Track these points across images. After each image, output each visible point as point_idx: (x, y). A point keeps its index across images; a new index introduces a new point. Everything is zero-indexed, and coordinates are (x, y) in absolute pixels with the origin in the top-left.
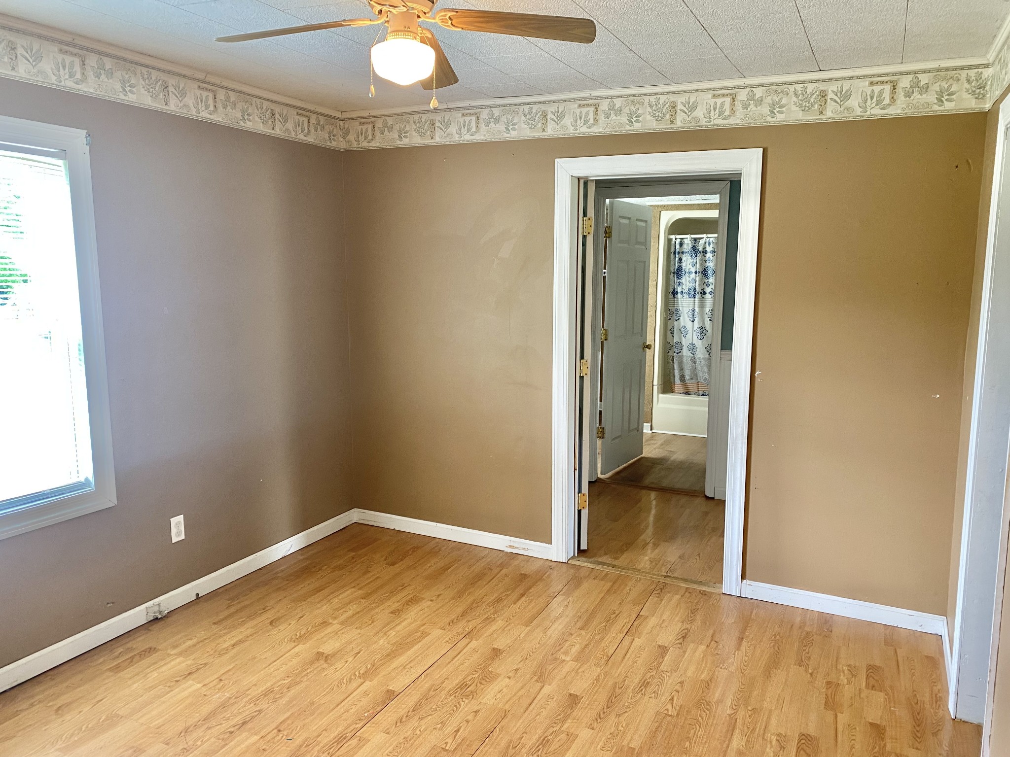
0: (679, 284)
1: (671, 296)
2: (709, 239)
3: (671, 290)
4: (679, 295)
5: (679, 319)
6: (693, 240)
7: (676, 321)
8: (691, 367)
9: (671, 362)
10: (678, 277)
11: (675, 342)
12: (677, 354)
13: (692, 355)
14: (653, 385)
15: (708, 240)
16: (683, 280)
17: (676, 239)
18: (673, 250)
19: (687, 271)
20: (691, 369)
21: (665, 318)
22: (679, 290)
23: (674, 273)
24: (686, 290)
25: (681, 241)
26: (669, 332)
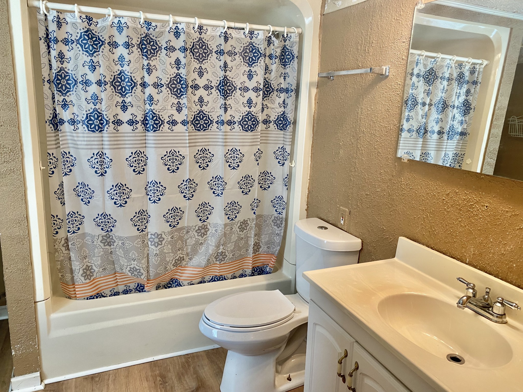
0: (65, 105)
1: (49, 128)
2: (118, 19)
3: (48, 115)
4: (66, 127)
5: (71, 170)
6: (84, 16)
7: (66, 174)
8: (102, 253)
9: (63, 249)
10: (60, 91)
11: (67, 213)
12: (74, 232)
13: (104, 233)
14: (35, 302)
15: (116, 21)
16: (71, 97)
17: (47, 9)
18: (42, 33)
19: (80, 79)
20: (101, 256)
21: (43, 172)
22: (65, 115)
23: (49, 81)
24: (82, 116)
25: (58, 18)
26: (53, 197)
